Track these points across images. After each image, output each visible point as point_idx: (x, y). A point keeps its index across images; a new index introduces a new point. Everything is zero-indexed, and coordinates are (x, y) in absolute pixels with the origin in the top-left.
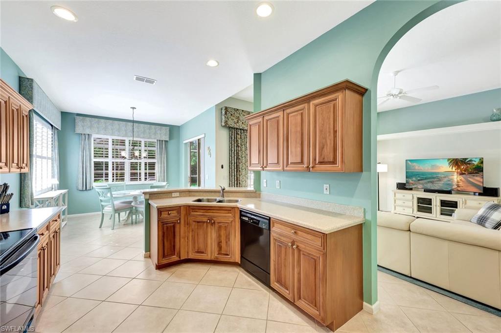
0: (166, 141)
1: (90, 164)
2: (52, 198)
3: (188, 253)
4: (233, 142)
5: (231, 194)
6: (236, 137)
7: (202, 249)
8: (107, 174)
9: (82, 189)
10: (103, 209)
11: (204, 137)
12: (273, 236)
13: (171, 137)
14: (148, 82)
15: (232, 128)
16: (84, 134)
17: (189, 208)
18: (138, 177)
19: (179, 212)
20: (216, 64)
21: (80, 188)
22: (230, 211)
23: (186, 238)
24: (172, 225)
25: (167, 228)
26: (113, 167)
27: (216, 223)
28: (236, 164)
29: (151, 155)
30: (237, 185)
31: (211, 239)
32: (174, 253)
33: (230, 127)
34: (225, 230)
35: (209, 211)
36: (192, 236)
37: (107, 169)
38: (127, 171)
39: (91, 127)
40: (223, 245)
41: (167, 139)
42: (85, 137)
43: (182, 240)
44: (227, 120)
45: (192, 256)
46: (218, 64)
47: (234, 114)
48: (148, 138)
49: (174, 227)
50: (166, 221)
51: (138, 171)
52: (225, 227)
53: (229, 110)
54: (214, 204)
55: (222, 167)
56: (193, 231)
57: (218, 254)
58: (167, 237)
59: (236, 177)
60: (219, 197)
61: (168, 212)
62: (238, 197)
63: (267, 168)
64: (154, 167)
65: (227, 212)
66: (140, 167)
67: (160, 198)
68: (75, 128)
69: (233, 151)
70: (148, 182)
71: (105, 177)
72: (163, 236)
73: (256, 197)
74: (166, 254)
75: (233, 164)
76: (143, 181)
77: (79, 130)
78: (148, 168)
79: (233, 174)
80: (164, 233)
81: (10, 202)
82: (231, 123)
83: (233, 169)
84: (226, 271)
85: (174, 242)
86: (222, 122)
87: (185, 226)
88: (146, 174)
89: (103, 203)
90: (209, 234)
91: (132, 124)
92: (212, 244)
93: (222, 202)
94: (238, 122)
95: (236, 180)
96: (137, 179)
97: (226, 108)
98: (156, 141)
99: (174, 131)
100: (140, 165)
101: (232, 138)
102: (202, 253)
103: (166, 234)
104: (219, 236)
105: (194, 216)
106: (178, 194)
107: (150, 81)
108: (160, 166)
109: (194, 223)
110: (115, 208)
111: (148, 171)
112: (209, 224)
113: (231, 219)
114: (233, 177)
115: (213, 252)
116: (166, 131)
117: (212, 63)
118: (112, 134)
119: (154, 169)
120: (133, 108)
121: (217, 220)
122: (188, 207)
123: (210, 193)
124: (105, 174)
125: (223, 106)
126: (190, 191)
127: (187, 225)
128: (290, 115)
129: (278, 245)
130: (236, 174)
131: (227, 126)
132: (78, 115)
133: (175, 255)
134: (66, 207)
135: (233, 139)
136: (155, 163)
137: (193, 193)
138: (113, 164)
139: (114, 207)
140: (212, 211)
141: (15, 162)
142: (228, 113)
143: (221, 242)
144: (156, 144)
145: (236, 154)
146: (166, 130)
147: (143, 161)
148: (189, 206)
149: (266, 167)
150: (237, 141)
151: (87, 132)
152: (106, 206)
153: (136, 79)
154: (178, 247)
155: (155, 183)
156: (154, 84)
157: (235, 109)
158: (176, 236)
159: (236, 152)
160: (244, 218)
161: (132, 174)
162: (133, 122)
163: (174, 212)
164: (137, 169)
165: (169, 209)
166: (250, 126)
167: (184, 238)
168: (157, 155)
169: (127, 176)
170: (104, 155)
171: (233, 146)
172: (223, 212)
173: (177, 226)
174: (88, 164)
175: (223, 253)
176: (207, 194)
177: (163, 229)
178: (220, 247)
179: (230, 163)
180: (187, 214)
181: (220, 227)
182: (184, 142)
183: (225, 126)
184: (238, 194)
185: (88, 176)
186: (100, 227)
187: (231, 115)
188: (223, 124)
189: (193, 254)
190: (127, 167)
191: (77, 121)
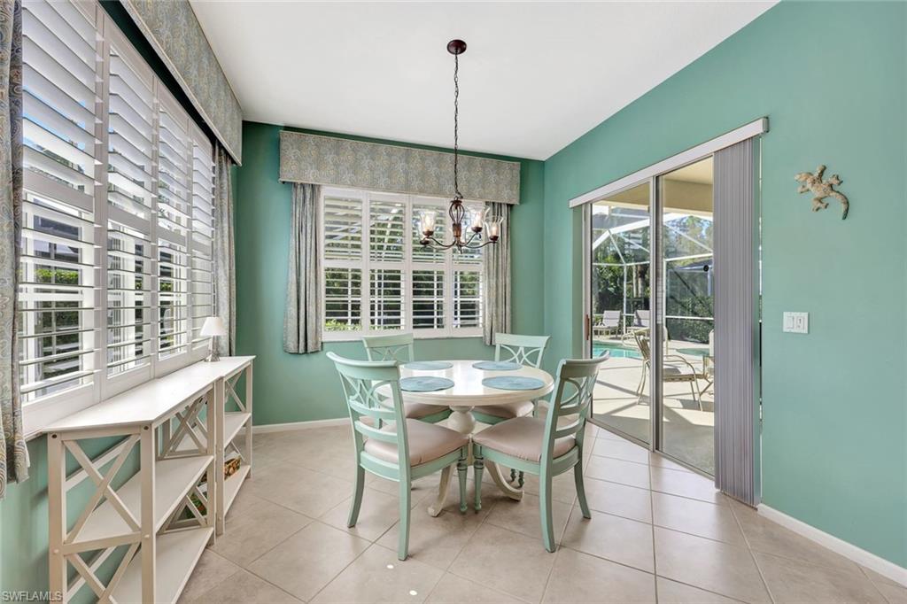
0: (510, 206)
1: (316, 278)
2: (146, 426)
8: (356, 307)
9: (294, 350)
10: (363, 450)
13: (523, 194)
16: (303, 185)
21: (292, 346)
26: (373, 285)
37: (357, 293)
38: (407, 297)
39: (319, 163)
41: (515, 201)
42: (304, 193)
51: (435, 299)
66: (440, 286)
68: (279, 166)
71: (353, 314)
77: (289, 172)
89: (361, 426)
99: (529, 176)
100: (440, 279)
108: (492, 283)
116: (511, 173)
118: (373, 186)
124: (353, 307)
132: (287, 128)
134: (250, 414)
136: (479, 275)
138: (372, 277)
146: (511, 169)
147: (448, 268)
151: (310, 179)
161: (419, 308)
164: (432, 293)
170: (350, 250)
174: (312, 276)
185: (311, 310)
190: (406, 286)
191: (283, 145)
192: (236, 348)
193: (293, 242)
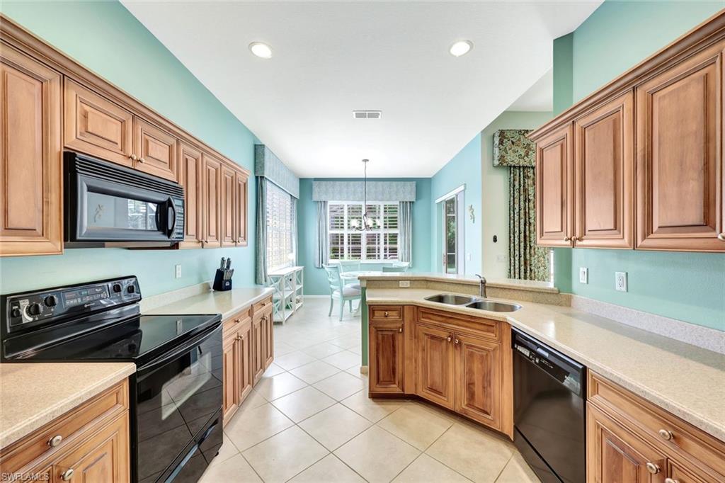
0: (411, 203)
3: (416, 385)
4: (517, 194)
5: (501, 293)
6: (524, 183)
7: (439, 386)
8: (342, 249)
9: (318, 267)
10: (332, 293)
11: (464, 190)
12: (594, 417)
13: (418, 195)
14: (371, 117)
15: (514, 167)
16: (321, 202)
17: (418, 310)
18: (377, 254)
19: (402, 315)
20: (467, 47)
21: (317, 265)
22: (491, 329)
23: (413, 360)
24: (391, 333)
25: (383, 337)
26: (349, 240)
27: (464, 347)
28: (522, 235)
29: (392, 223)
30: (525, 272)
31: (455, 373)
32: (394, 380)
33: (510, 167)
34: (481, 363)
35: (451, 320)
36: (423, 359)
37: (343, 243)
38: (364, 246)
39: (326, 192)
40: (478, 390)
41: (414, 200)
42: (321, 205)
43: (407, 362)
44: (504, 153)
45: (422, 393)
46: (471, 48)
47: (519, 140)
48: (388, 200)
49: (393, 338)
50: (381, 326)
51: (377, 246)
52: (482, 356)
53: (508, 135)
54: (462, 308)
55: (495, 239)
56: (424, 350)
57: (467, 405)
58: (383, 352)
59: (522, 259)
60: (477, 295)
61: (383, 312)
62: (515, 299)
63: (584, 242)
64: (396, 240)
65: (486, 328)
66: (379, 240)
67: (382, 288)
68: (312, 195)
69: (517, 211)
70: (389, 261)
71: (341, 253)
72: (377, 350)
73: (559, 304)
74: (381, 379)
75: (517, 235)
76: (382, 260)
77: (316, 197)
78: (388, 241)
79: (517, 253)
80: (378, 344)
81: (232, 278)
82: (512, 158)
83: (517, 242)
84: (481, 443)
85: (394, 363)
86: (493, 159)
87: (411, 339)
88: (385, 249)
89: (332, 286)
90: (451, 363)
91: (364, 182)
92: (455, 382)
93: (479, 308)
94: (527, 155)
95: (522, 263)
96: (375, 256)
97: (502, 133)
98: (398, 204)
99: (422, 185)
100: (378, 237)
101: (514, 186)
102: (440, 393)
103: (381, 346)
104: (470, 372)
105: (424, 324)
106: (407, 284)
107: (374, 115)
108: (403, 238)
109: (426, 337)
110: (344, 293)
111: (388, 246)
112: (450, 346)
113: (495, 345)
114: (517, 258)
115: (458, 397)
116: (411, 187)
117: (460, 48)
118: (348, 199)
119: (396, 243)
120: (366, 161)
121: (466, 341)
122: (415, 308)
123: (461, 286)
125: (496, 130)
126: (427, 281)
127: (415, 338)
128: (656, 96)
129: (608, 445)
130: (522, 253)
131: (503, 165)
132: (316, 179)
133: (395, 383)
135: (517, 186)
136: (397, 234)
137: (432, 284)
138: (349, 237)
139: (342, 292)
140: (456, 322)
141: (228, 235)
142: (505, 140)
143: (473, 384)
144: (399, 207)
145: (522, 216)
146: (411, 185)
147: (382, 232)
148: (418, 307)
149: (580, 239)
150: (525, 190)
151: (324, 199)
152: (335, 290)
153: (357, 117)
154: (400, 372)
155: (395, 263)
156: (380, 117)
157: (520, 131)
158: (397, 354)
159: (522, 212)
160: (520, 349)
161: (369, 250)
162: (366, 180)
163: (394, 313)
164: (375, 244)
165: (387, 308)
166: (542, 150)
167: (411, 359)
168: (400, 223)
169: (364, 253)
170: (340, 226)
171: (517, 200)
172: (477, 326)
173: (399, 337)
174: (325, 237)
175: (477, 406)
176: (457, 287)
177: (377, 338)
178: (471, 396)
179: (511, 232)
180: (414, 319)
181: (471, 355)
182: (437, 201)
183: (500, 166)
184: (516, 294)
185: (324, 251)
186: (330, 316)
187: (513, 143)
188: (496, 163)
189: (425, 391)
190: (364, 241)
191: (314, 187)
192: (299, 264)
193: (317, 224)
